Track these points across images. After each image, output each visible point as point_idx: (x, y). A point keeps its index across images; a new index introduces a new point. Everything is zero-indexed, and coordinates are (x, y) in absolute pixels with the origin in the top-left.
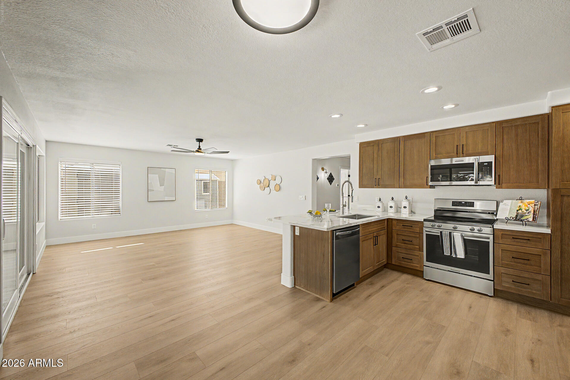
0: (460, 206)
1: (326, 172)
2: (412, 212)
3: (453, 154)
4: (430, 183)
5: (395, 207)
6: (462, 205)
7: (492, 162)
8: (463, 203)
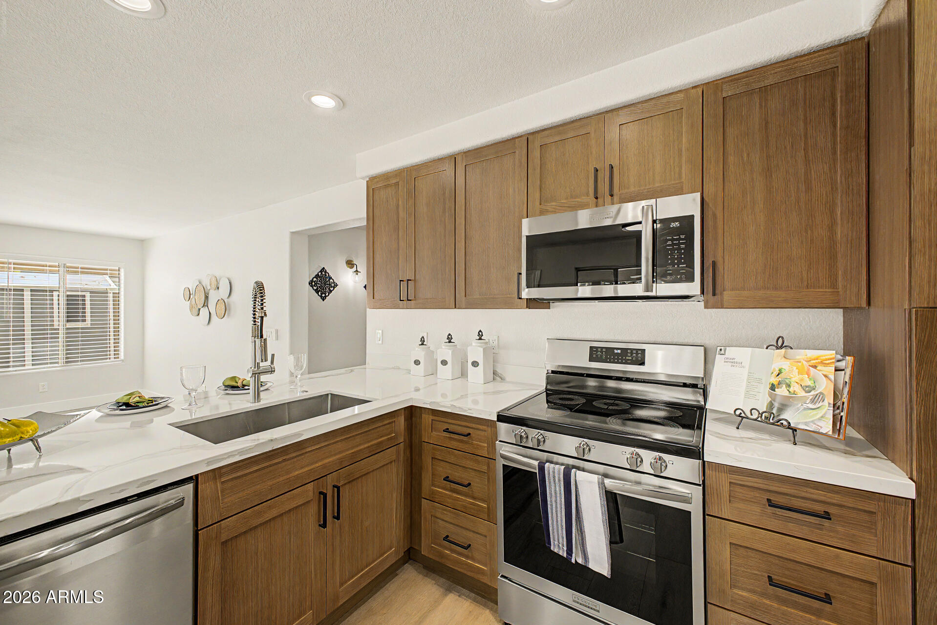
0: (610, 362)
1: (357, 271)
3: (584, 199)
4: (526, 293)
6: (614, 359)
7: (693, 216)
8: (616, 351)
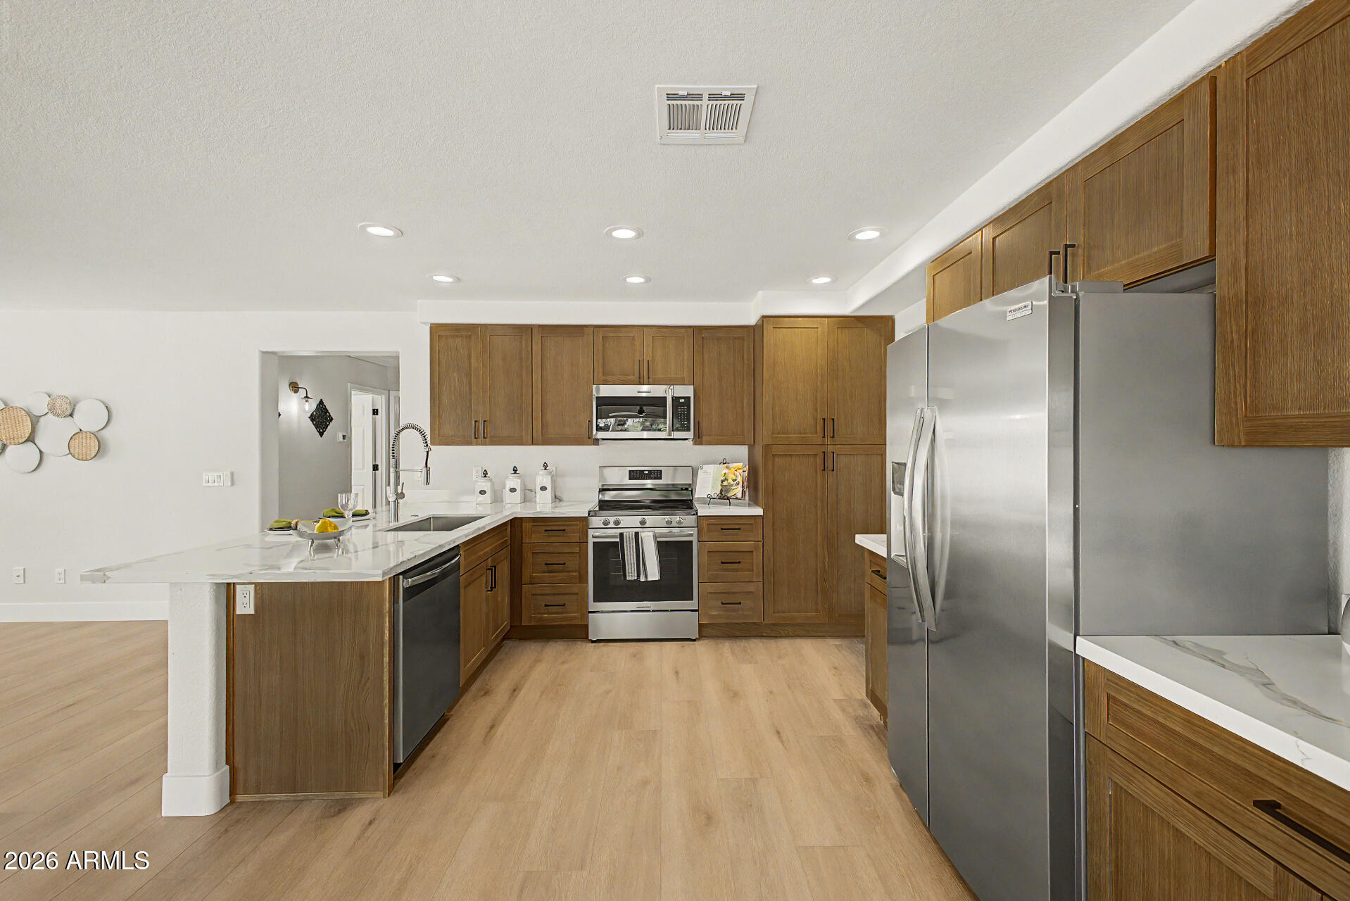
0: (642, 479)
1: (307, 397)
2: (557, 498)
3: (632, 377)
4: (595, 434)
5: (521, 490)
6: (644, 476)
7: (690, 397)
8: (645, 472)
